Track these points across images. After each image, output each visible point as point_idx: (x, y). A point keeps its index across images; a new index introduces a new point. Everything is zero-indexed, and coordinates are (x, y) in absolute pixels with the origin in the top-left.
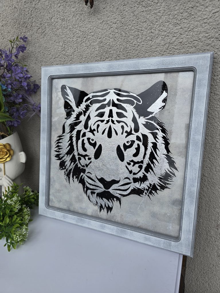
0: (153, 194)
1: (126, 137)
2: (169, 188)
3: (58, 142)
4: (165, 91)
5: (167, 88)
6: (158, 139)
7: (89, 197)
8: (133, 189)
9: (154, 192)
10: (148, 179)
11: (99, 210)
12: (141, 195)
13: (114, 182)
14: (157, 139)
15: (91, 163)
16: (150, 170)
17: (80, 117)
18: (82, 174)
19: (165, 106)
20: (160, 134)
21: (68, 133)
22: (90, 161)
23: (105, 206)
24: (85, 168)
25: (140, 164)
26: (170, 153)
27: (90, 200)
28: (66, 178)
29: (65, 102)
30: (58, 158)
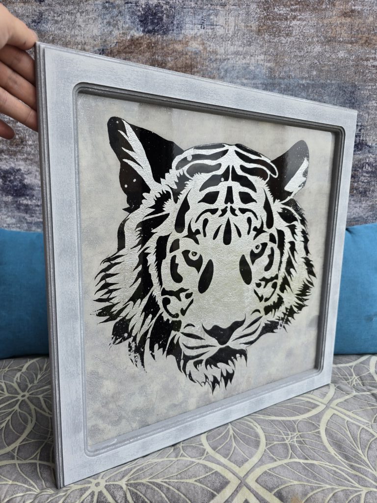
0: (290, 322)
1: (254, 239)
2: (307, 306)
3: (106, 274)
4: (306, 159)
5: (308, 153)
7: (190, 375)
8: (264, 325)
10: (283, 302)
11: (211, 390)
13: (237, 325)
14: (295, 235)
15: (193, 304)
16: (287, 286)
17: (165, 206)
18: (173, 333)
19: (305, 182)
20: (299, 228)
21: (135, 247)
22: (190, 300)
23: (222, 375)
24: (181, 318)
25: (274, 281)
26: (309, 254)
27: (192, 380)
28: (133, 358)
29: (121, 166)
30: (108, 317)
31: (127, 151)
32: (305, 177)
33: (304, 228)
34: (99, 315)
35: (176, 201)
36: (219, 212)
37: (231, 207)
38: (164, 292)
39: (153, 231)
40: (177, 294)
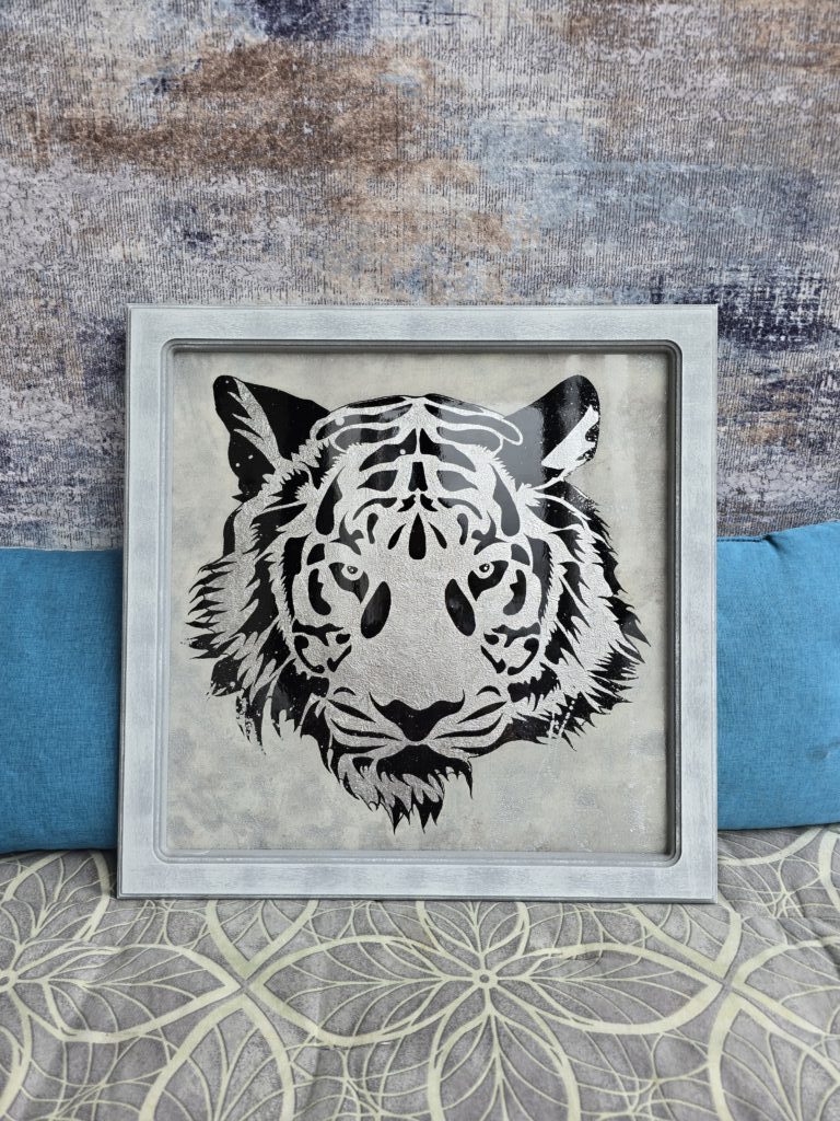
0: (580, 727)
1: (476, 552)
2: (626, 701)
4: (590, 408)
5: (597, 398)
6: (581, 550)
7: (346, 781)
8: (511, 722)
9: (580, 721)
10: (558, 682)
11: (390, 823)
12: (538, 738)
13: (444, 709)
14: (577, 552)
15: (350, 655)
16: (564, 651)
17: (299, 492)
19: (594, 450)
20: (586, 537)
21: (249, 551)
23: (414, 800)
25: (529, 637)
26: (620, 592)
27: (349, 790)
28: (243, 725)
29: (232, 438)
30: (206, 651)
31: (240, 418)
32: (593, 440)
33: (600, 538)
34: (194, 645)
35: (317, 484)
36: (399, 504)
37: (422, 496)
38: (297, 627)
39: (279, 529)
40: (321, 633)
